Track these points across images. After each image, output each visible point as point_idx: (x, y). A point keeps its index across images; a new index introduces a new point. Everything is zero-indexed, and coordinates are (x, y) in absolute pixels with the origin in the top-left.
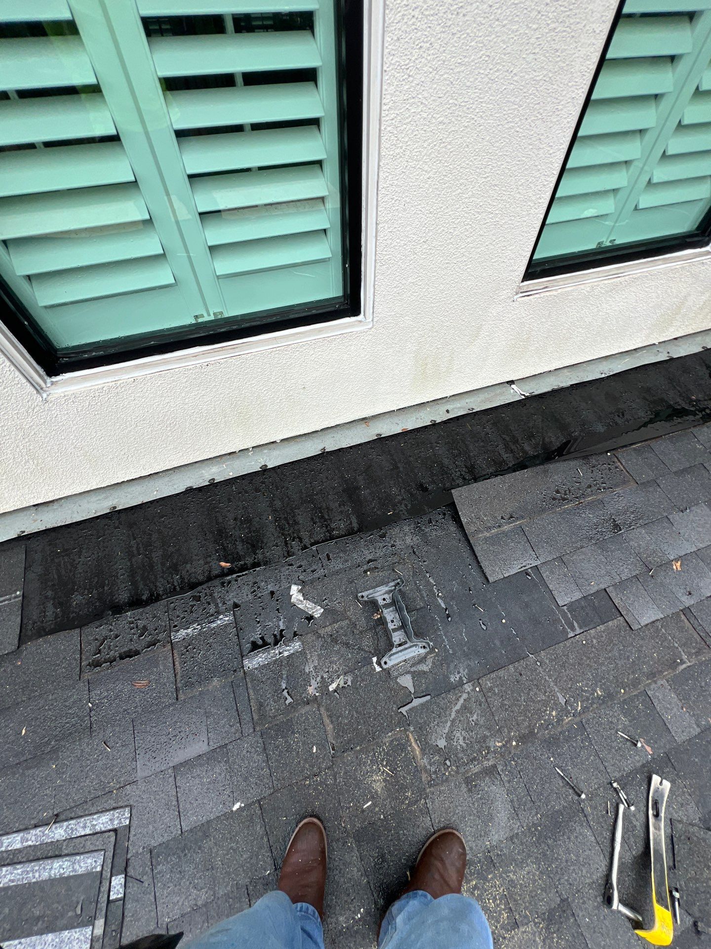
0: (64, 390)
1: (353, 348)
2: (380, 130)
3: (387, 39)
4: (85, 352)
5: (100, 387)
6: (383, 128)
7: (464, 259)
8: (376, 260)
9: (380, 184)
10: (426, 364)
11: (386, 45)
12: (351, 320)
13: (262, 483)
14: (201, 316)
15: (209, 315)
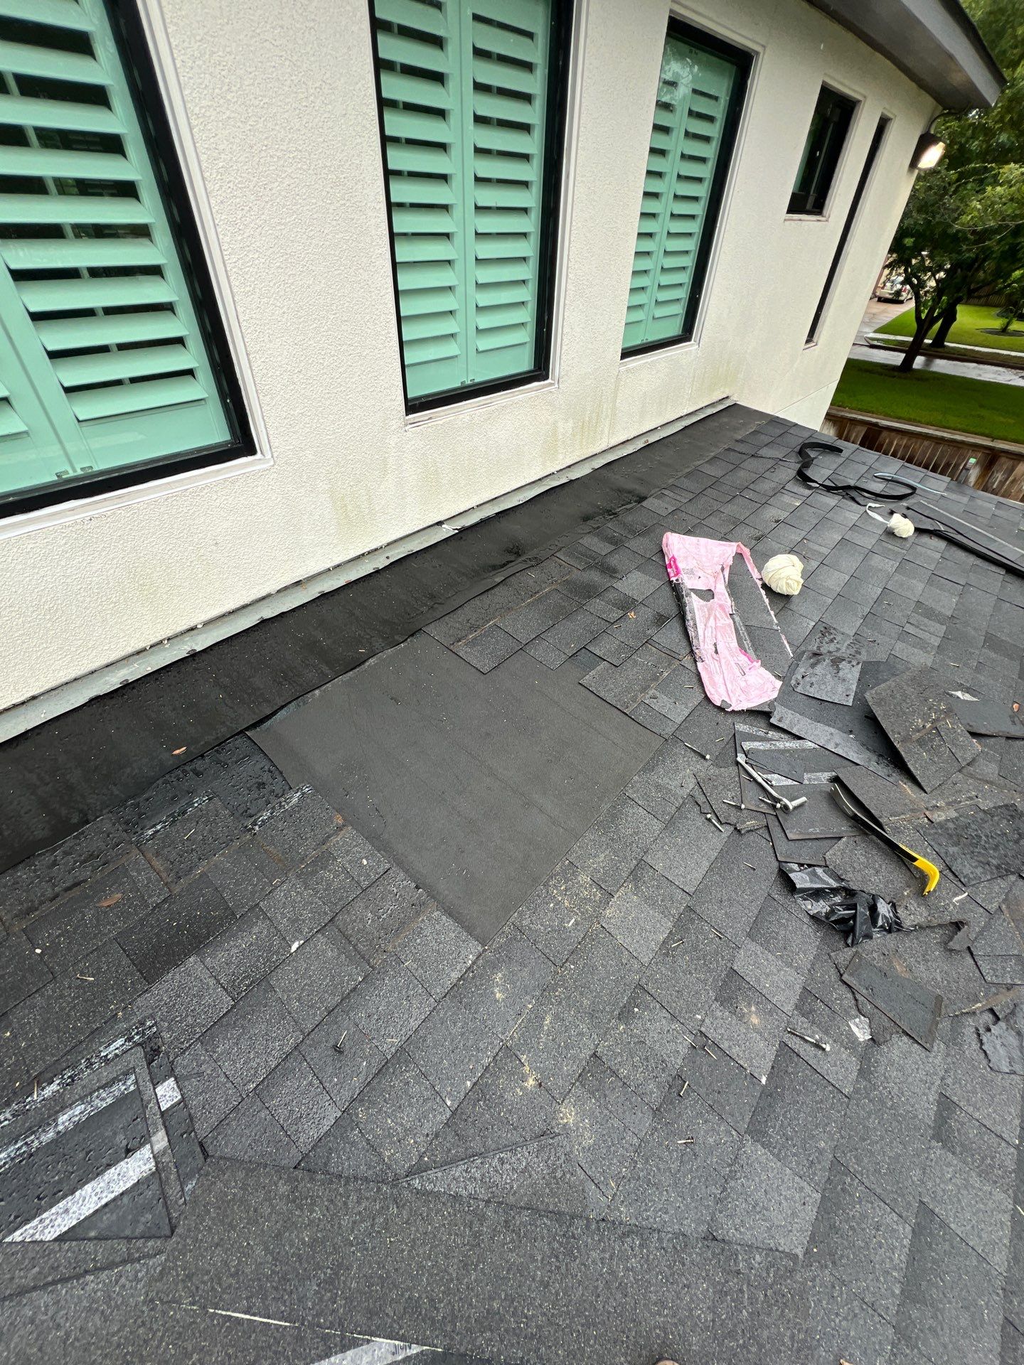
2: (226, 271)
3: (212, 201)
6: (228, 269)
8: (257, 391)
9: (240, 317)
11: (213, 206)
12: (250, 458)
13: (196, 669)
14: (67, 472)
15: (75, 471)
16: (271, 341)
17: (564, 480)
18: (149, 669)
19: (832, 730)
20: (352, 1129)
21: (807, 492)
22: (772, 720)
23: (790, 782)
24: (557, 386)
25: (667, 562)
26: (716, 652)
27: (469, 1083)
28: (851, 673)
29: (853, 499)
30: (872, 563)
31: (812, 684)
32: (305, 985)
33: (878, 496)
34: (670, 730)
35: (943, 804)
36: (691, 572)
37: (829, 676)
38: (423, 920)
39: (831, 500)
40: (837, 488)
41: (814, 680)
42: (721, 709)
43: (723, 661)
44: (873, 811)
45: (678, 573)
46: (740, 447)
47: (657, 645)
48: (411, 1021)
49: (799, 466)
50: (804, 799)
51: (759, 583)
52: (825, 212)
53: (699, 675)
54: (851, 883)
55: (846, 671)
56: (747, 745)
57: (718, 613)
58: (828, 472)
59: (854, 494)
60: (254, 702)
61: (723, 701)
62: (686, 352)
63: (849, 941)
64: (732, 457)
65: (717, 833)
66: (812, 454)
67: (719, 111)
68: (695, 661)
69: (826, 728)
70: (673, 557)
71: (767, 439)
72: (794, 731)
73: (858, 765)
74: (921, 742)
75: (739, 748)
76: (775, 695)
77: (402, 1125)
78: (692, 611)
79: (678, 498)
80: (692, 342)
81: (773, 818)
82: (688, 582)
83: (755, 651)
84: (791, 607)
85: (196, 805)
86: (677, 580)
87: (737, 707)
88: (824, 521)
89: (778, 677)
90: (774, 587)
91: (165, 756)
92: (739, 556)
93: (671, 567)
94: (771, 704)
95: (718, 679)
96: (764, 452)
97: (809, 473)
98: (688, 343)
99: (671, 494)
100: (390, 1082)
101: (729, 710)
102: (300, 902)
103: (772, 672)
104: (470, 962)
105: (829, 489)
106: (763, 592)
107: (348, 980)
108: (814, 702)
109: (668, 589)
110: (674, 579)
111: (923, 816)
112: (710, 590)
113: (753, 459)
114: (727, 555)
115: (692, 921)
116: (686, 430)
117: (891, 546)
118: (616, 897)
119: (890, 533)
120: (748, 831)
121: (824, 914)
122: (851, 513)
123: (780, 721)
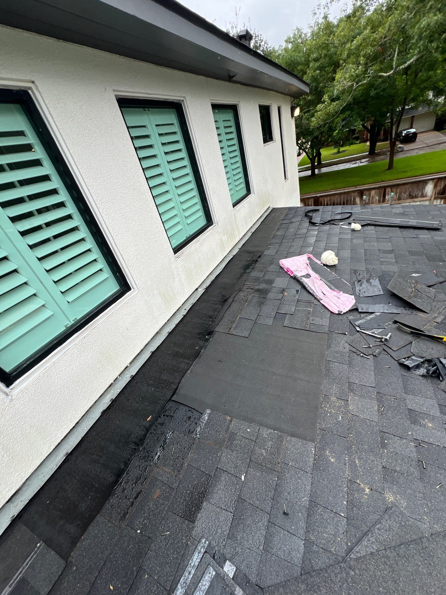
0: (19, 389)
1: (136, 302)
4: (23, 365)
5: (38, 376)
7: (154, 254)
8: (127, 267)
10: (165, 296)
12: (130, 292)
13: (137, 383)
14: (68, 324)
15: (71, 322)
16: (128, 248)
17: (231, 257)
18: (119, 390)
19: (382, 305)
20: (313, 546)
21: (317, 228)
22: (360, 311)
23: (381, 330)
24: (217, 225)
25: (286, 270)
26: (325, 295)
27: (345, 503)
28: (376, 282)
29: (334, 224)
30: (354, 242)
31: (365, 292)
32: (256, 492)
33: (341, 220)
34: (327, 330)
35: (437, 315)
36: (297, 270)
37: (369, 287)
38: (285, 443)
39: (327, 227)
40: (326, 223)
41: (364, 290)
42: (339, 314)
43: (329, 297)
44: (416, 328)
45: (292, 273)
46: (285, 222)
47: (302, 301)
48: (306, 487)
49: (308, 220)
50: (390, 334)
51: (322, 265)
52: (273, 139)
53: (323, 305)
54: (426, 357)
55: (373, 282)
56: (357, 323)
57: (316, 280)
58: (319, 219)
59: (333, 222)
60: (167, 386)
61: (338, 311)
62: (252, 198)
63: (441, 379)
64: (284, 226)
65: (368, 360)
66: (310, 214)
67: (232, 123)
68: (319, 301)
69: (380, 305)
70: (287, 268)
71: (292, 216)
72: (370, 311)
73: (399, 314)
74: (415, 296)
75: (355, 326)
76: (354, 301)
77: (331, 534)
78: (306, 283)
79: (275, 247)
80: (252, 194)
81: (384, 345)
82: (299, 274)
83: (337, 289)
84: (338, 269)
85: (169, 437)
86: (294, 275)
87: (344, 311)
88: (329, 235)
89: (351, 294)
90: (328, 264)
91: (144, 423)
92: (309, 258)
93: (289, 271)
94: (355, 305)
95: (331, 304)
96: (293, 220)
97: (313, 221)
98: (250, 195)
99: (272, 247)
100: (314, 518)
101: (342, 313)
102: (233, 458)
103: (348, 293)
104: (314, 451)
105: (323, 224)
106: (325, 267)
107: (272, 482)
108: (369, 298)
109: (292, 279)
110: (292, 275)
111: (433, 322)
112: (307, 274)
113: (291, 224)
114: (305, 260)
115: (382, 397)
116: (263, 223)
117: (356, 234)
118: (349, 400)
119: (353, 230)
120: (378, 354)
121: (426, 373)
122: (336, 229)
123: (362, 310)
